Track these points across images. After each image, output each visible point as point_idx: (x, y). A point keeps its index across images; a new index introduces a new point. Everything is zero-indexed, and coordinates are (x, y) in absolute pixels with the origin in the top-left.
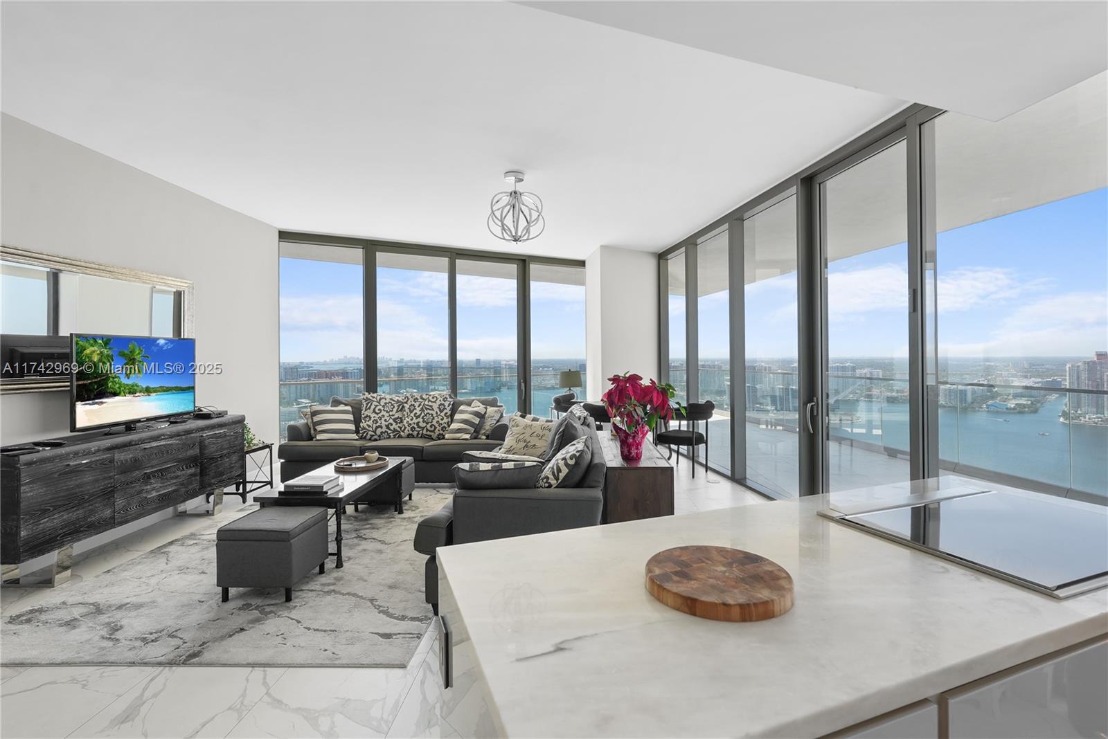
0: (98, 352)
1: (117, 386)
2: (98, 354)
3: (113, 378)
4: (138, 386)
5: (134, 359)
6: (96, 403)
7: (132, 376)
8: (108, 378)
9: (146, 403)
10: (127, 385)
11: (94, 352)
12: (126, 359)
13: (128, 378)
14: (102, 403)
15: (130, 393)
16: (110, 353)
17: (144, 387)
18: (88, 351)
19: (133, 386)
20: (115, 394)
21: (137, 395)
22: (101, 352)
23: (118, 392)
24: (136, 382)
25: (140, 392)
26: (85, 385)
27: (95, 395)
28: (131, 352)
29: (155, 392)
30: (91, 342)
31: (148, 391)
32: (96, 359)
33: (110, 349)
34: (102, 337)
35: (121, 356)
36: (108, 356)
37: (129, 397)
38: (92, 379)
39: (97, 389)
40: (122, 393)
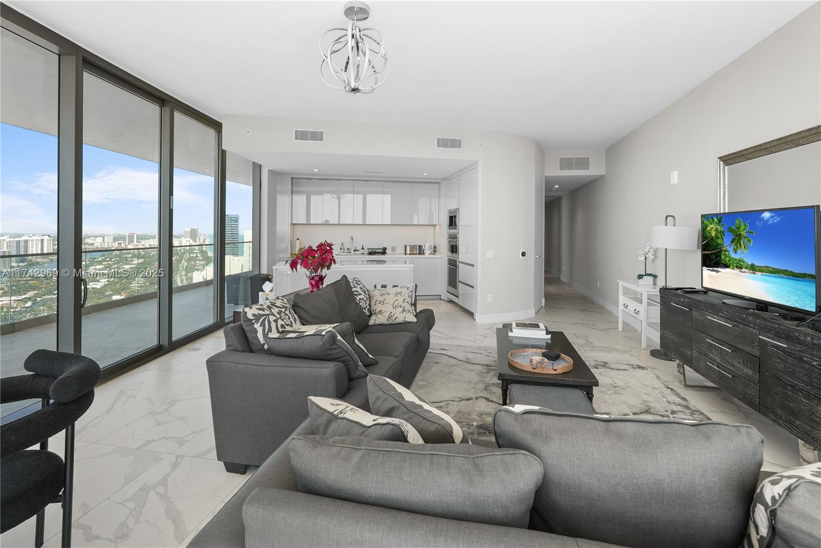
0: (715, 229)
1: (728, 259)
2: (715, 230)
3: (725, 251)
4: (744, 262)
5: (740, 235)
6: (714, 271)
7: (739, 251)
8: (721, 251)
9: (751, 281)
10: (735, 259)
11: (712, 228)
12: (734, 235)
13: (736, 253)
14: (718, 271)
15: (737, 267)
16: (722, 229)
17: (750, 264)
18: (709, 228)
19: (739, 261)
20: (726, 266)
21: (743, 270)
22: (717, 229)
23: (728, 264)
24: (742, 258)
25: (746, 268)
26: (708, 254)
27: (713, 264)
28: (737, 228)
29: (761, 271)
30: (711, 221)
31: (753, 269)
32: (713, 234)
33: (722, 225)
34: (716, 215)
35: (729, 231)
36: (721, 231)
37: (737, 271)
38: (712, 251)
39: (715, 259)
40: (731, 266)
